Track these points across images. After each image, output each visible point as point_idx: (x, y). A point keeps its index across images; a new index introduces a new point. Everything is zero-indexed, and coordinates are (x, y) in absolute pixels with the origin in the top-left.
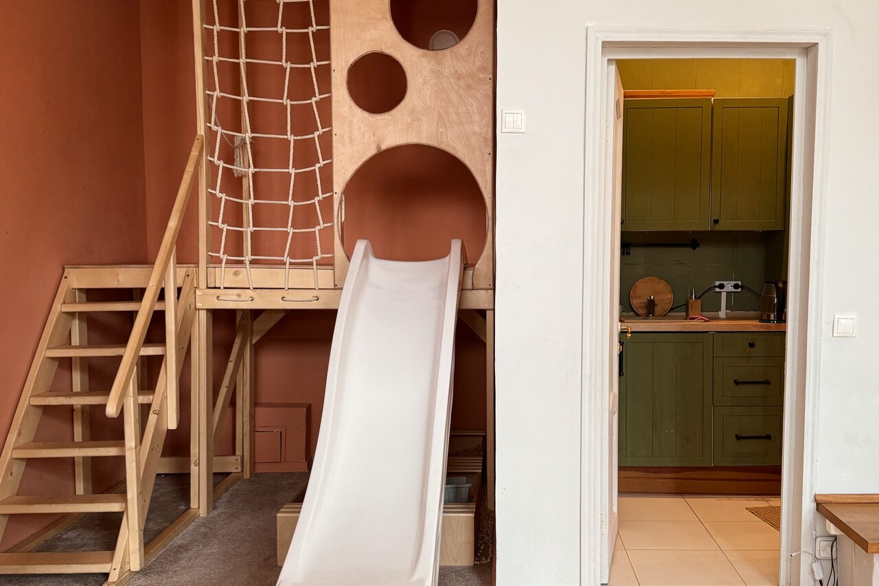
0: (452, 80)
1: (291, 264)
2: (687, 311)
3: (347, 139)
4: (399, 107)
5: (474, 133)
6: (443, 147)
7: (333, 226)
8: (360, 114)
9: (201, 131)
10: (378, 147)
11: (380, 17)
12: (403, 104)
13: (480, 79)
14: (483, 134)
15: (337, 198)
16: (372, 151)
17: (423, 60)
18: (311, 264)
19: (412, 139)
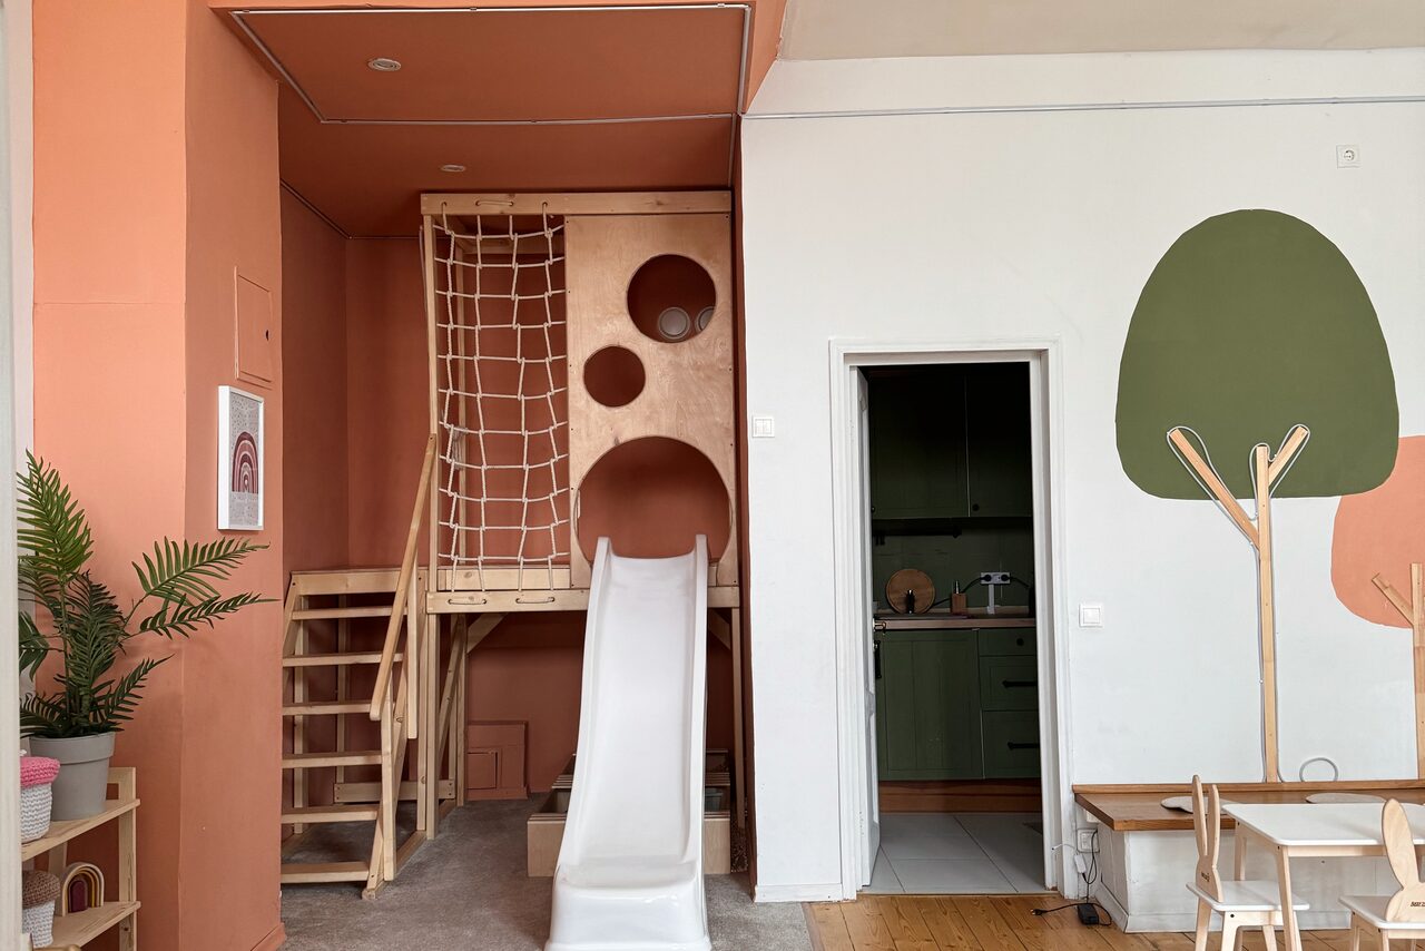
0: (691, 372)
1: (525, 563)
2: (951, 607)
3: (583, 434)
4: (637, 400)
5: (716, 424)
6: (683, 438)
7: (569, 523)
8: (597, 407)
9: (434, 430)
10: (616, 440)
11: (617, 311)
12: (641, 396)
13: (720, 370)
14: (725, 425)
15: (573, 494)
16: (610, 445)
17: (661, 352)
18: (546, 563)
19: (651, 431)
